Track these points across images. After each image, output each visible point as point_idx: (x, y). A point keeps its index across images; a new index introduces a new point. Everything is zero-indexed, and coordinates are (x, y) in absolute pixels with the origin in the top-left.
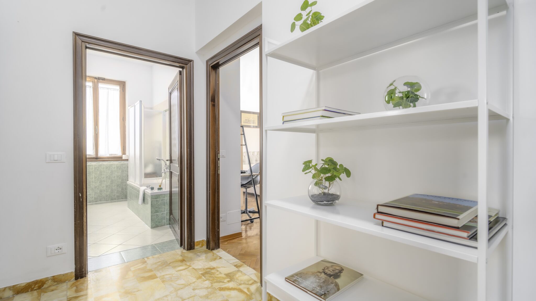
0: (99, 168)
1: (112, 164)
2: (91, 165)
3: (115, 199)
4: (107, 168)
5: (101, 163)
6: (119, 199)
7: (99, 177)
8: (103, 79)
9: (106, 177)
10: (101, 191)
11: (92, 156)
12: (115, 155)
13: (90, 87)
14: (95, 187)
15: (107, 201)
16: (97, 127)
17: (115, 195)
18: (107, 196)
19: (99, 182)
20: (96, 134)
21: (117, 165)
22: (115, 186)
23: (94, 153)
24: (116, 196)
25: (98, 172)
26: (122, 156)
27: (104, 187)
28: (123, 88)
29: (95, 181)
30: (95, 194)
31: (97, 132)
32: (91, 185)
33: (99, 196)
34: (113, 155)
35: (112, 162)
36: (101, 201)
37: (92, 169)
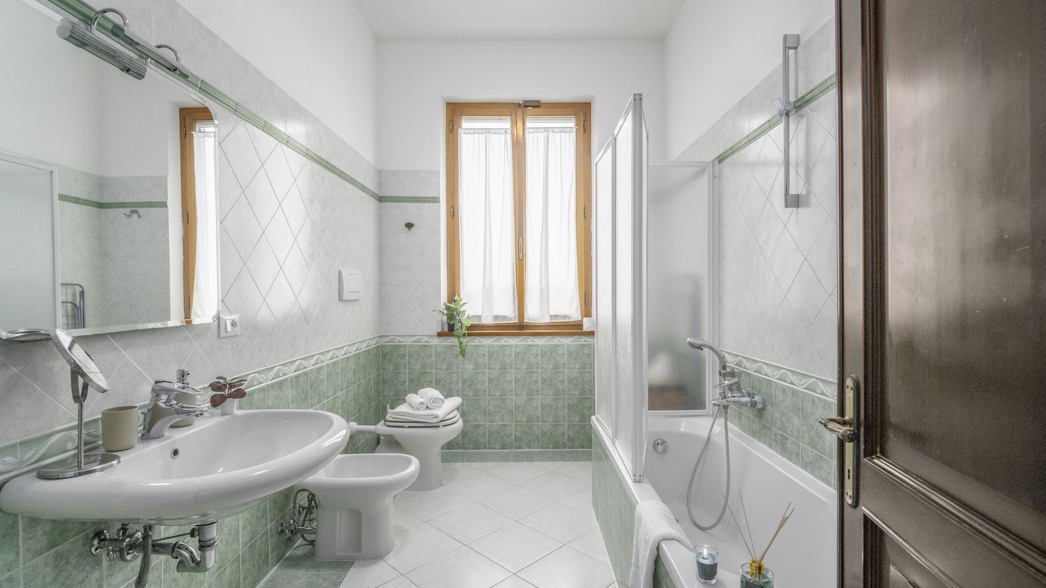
0: (525, 354)
1: (558, 345)
2: (508, 346)
3: (565, 447)
4: (544, 354)
5: (530, 341)
6: (573, 447)
7: (525, 381)
8: (536, 104)
9: (544, 381)
10: (530, 420)
11: (511, 319)
12: (565, 317)
13: (506, 132)
14: (517, 408)
15: (544, 448)
16: (521, 241)
17: (563, 434)
18: (543, 434)
19: (525, 393)
20: (519, 258)
21: (569, 349)
22: (564, 408)
23: (514, 311)
24: (566, 437)
25: (524, 367)
26: (582, 321)
27: (537, 408)
28: (584, 121)
29: (516, 391)
30: (516, 427)
31: (521, 255)
32: (507, 399)
33: (526, 433)
34: (561, 317)
35: (557, 337)
36: (530, 448)
37: (510, 355)
